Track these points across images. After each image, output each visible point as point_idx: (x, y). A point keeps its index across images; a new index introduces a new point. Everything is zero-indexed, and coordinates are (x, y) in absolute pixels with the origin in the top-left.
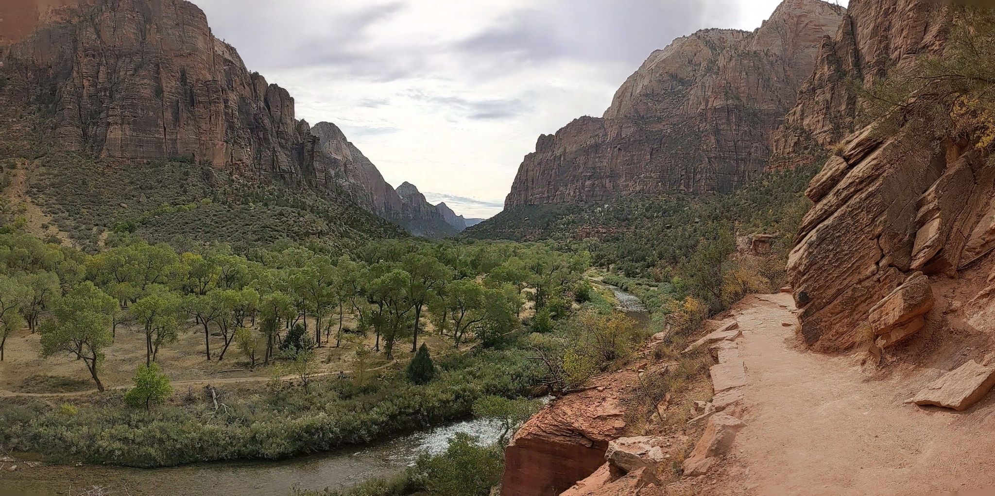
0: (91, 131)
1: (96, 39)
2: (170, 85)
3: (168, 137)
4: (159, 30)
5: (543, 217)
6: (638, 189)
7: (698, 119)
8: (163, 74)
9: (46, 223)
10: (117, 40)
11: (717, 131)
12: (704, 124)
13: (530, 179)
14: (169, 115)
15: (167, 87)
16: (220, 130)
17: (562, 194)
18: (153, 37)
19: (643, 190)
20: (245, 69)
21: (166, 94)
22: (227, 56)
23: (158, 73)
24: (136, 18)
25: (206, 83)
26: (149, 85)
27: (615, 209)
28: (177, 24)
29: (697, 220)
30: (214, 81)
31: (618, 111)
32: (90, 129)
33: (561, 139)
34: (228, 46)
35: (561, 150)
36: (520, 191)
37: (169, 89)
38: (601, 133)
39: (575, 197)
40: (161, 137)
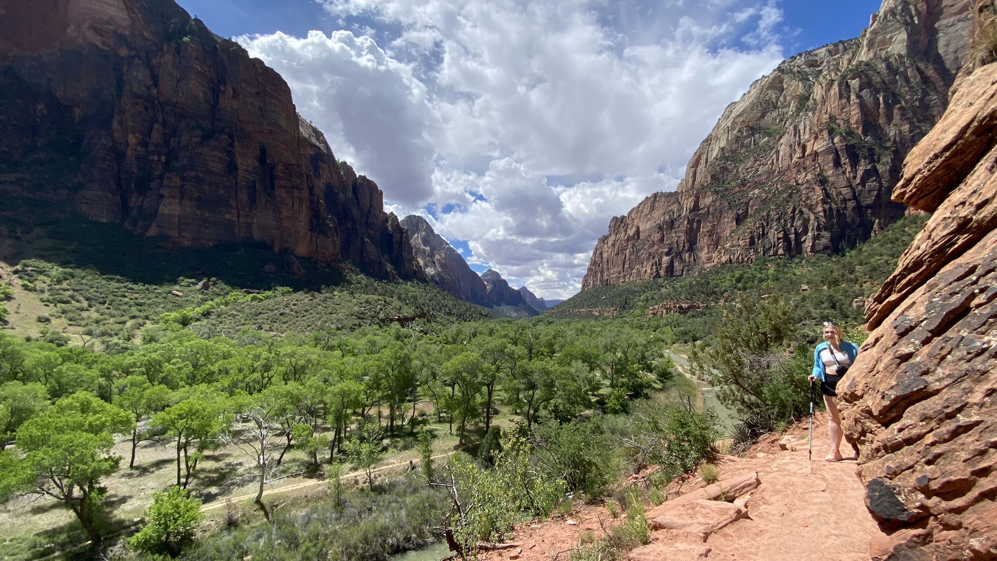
0: (134, 200)
1: (151, 85)
2: (246, 162)
3: (242, 220)
4: (235, 95)
5: (620, 295)
6: (724, 259)
7: (795, 170)
8: (238, 147)
9: (47, 315)
10: (181, 94)
11: (823, 181)
12: (804, 174)
13: (605, 260)
14: (244, 196)
15: (243, 164)
16: (304, 217)
17: (639, 272)
18: (227, 102)
19: (730, 260)
20: (333, 157)
21: (240, 173)
22: (313, 140)
23: (232, 146)
24: (207, 73)
25: (287, 166)
26: (220, 158)
27: (698, 283)
28: (258, 93)
29: (805, 287)
30: (298, 165)
31: (694, 180)
32: (134, 199)
33: (633, 219)
34: (315, 130)
35: (634, 229)
36: (595, 272)
37: (244, 167)
38: (675, 207)
39: (652, 274)
40: (234, 219)
